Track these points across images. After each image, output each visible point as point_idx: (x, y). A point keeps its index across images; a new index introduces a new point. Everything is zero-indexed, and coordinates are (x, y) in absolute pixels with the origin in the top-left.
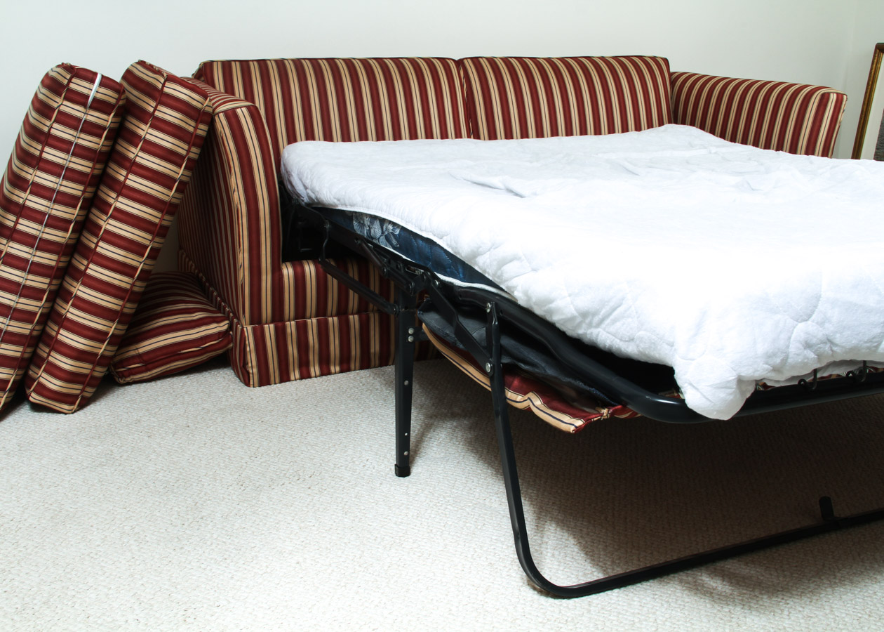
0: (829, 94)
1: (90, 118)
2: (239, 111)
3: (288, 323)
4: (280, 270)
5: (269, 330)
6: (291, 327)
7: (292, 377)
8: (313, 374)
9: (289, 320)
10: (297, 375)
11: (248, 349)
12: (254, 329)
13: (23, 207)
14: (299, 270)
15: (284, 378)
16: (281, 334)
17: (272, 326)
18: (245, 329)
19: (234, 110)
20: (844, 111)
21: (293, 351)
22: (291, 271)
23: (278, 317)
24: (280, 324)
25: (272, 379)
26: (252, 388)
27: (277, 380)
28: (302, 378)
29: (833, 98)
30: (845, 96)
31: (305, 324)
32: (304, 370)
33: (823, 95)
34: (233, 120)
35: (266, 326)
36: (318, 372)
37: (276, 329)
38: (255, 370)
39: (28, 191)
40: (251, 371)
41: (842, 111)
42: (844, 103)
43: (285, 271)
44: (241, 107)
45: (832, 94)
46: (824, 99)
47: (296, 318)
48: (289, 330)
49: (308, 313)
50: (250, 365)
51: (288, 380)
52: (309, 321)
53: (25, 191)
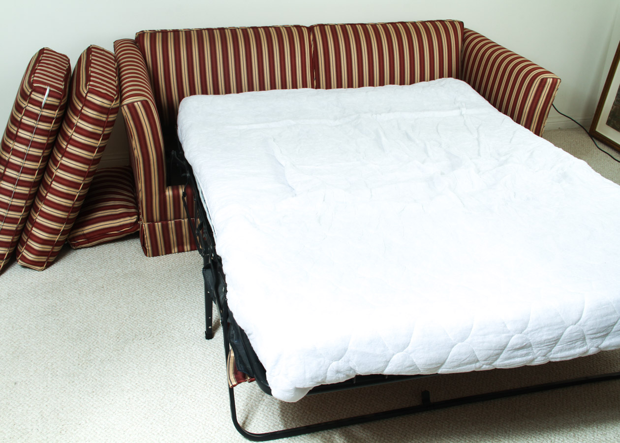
0: (547, 79)
1: (44, 114)
2: (136, 104)
3: (170, 222)
4: (164, 192)
5: (158, 226)
6: (172, 224)
7: (173, 251)
8: (186, 250)
9: (171, 220)
10: (176, 250)
11: (145, 236)
12: (149, 226)
13: (8, 162)
14: (176, 192)
15: (168, 251)
16: (165, 229)
17: (160, 224)
18: (143, 225)
19: (132, 103)
20: (557, 89)
21: (173, 237)
22: (171, 193)
23: (164, 218)
24: (164, 223)
25: (160, 252)
26: (148, 258)
27: (164, 253)
28: (179, 252)
29: (550, 81)
30: (559, 80)
31: (180, 222)
32: (180, 247)
33: (542, 80)
34: (133, 110)
35: (156, 224)
36: (189, 249)
37: (163, 226)
38: (150, 248)
39: (11, 153)
40: (147, 248)
41: (556, 90)
42: (558, 84)
43: (167, 193)
44: (137, 102)
45: (549, 79)
46: (543, 82)
47: (175, 218)
48: (170, 226)
49: (182, 216)
50: (147, 245)
51: (171, 253)
52: (183, 221)
53: (9, 153)
